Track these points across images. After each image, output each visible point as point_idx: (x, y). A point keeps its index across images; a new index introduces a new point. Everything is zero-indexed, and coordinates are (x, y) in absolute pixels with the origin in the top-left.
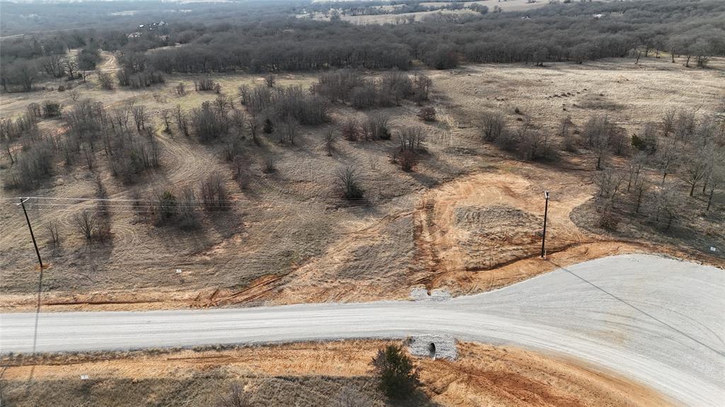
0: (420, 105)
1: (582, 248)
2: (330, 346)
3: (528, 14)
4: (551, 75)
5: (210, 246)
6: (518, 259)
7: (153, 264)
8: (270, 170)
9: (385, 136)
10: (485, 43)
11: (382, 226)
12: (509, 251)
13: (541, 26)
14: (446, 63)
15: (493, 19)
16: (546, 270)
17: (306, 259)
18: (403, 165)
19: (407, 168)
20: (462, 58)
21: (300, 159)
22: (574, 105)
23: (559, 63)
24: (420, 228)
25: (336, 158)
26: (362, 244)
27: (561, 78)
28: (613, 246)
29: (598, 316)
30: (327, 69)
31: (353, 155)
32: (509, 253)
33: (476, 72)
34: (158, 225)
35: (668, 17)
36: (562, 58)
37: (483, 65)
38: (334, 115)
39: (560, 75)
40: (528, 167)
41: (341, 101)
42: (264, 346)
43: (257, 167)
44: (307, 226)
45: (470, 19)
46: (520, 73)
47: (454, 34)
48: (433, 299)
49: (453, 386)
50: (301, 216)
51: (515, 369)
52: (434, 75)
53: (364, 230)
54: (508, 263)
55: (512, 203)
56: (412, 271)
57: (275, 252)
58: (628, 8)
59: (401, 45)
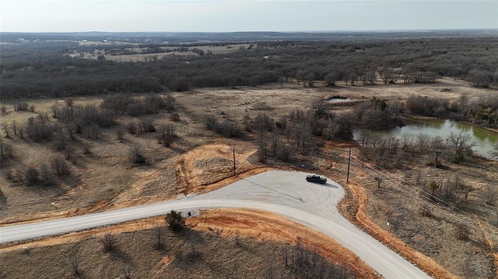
0: (170, 112)
1: (252, 171)
2: (143, 220)
3: (227, 56)
4: (240, 93)
5: (66, 192)
6: (225, 178)
7: (36, 203)
8: (87, 153)
9: (152, 130)
10: (203, 76)
11: (159, 172)
12: (221, 176)
13: (234, 65)
14: (182, 88)
16: (237, 181)
17: (122, 191)
18: (165, 144)
19: (167, 146)
20: (190, 84)
21: (104, 146)
22: (251, 109)
23: (244, 87)
24: (179, 171)
25: (125, 143)
26: (150, 181)
27: (245, 95)
28: (265, 169)
29: (256, 194)
30: (106, 93)
31: (135, 141)
32: (221, 177)
33: (200, 93)
34: (29, 186)
35: (301, 58)
36: (246, 84)
37: (203, 88)
38: (119, 120)
39: (244, 93)
40: (229, 140)
41: (121, 112)
42: (111, 225)
43: (79, 151)
44: (117, 177)
45: (193, 59)
46: (224, 93)
47: (185, 70)
48: (188, 197)
49: (199, 225)
50: (113, 173)
51: (224, 215)
52: (176, 95)
53: (150, 176)
54: (220, 180)
55: (221, 156)
56: (177, 189)
57: (104, 190)
59: (153, 78)
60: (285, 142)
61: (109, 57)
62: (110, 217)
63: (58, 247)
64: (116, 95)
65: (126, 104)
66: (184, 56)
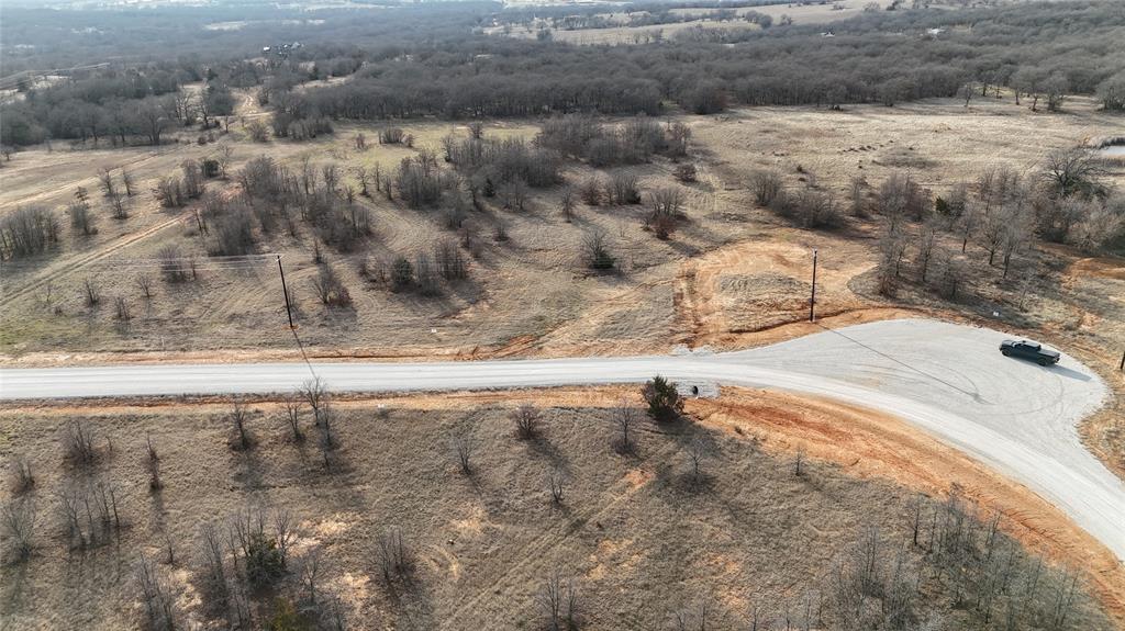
0: (675, 162)
1: (856, 314)
2: (597, 389)
3: (830, 29)
4: (848, 122)
5: (457, 311)
6: (786, 323)
7: (404, 326)
8: (502, 238)
9: (634, 200)
10: (763, 78)
11: (639, 293)
12: (777, 316)
13: (844, 51)
14: (709, 106)
15: (778, 36)
16: (813, 332)
17: (561, 323)
18: (657, 231)
19: (663, 236)
20: (730, 97)
21: (535, 226)
22: (874, 162)
23: (863, 106)
24: (681, 296)
25: (576, 225)
26: (618, 309)
27: (862, 127)
28: (890, 311)
29: (859, 368)
30: (548, 114)
31: (595, 222)
32: (777, 318)
33: (750, 118)
34: (396, 291)
35: (1036, 34)
36: (868, 98)
37: (758, 108)
38: (567, 175)
39: (860, 122)
40: (808, 235)
41: (573, 157)
42: (535, 388)
43: (487, 233)
44: (555, 294)
45: (744, 37)
46: (808, 119)
47: (720, 64)
48: (696, 355)
49: (714, 416)
50: (546, 285)
51: (773, 405)
52: (694, 123)
53: (618, 298)
54: (774, 326)
55: (784, 271)
56: (673, 333)
57: (526, 316)
58: (978, 20)
59: (647, 81)
60: (953, 250)
61: (560, 35)
62: (534, 372)
63: (437, 415)
64: (568, 119)
65: (586, 139)
66: (723, 30)
